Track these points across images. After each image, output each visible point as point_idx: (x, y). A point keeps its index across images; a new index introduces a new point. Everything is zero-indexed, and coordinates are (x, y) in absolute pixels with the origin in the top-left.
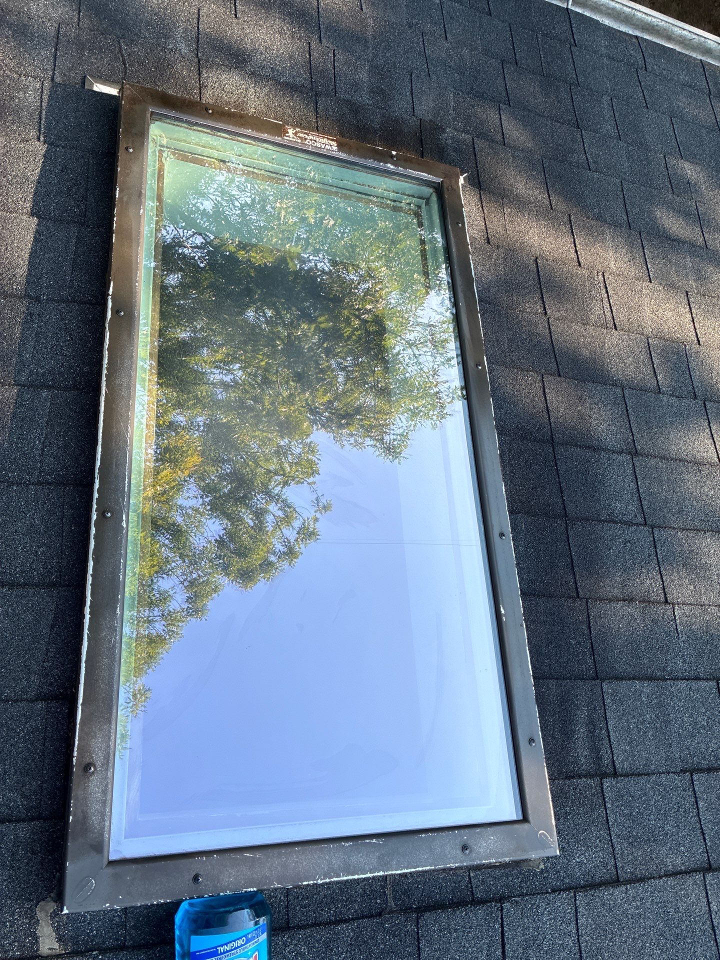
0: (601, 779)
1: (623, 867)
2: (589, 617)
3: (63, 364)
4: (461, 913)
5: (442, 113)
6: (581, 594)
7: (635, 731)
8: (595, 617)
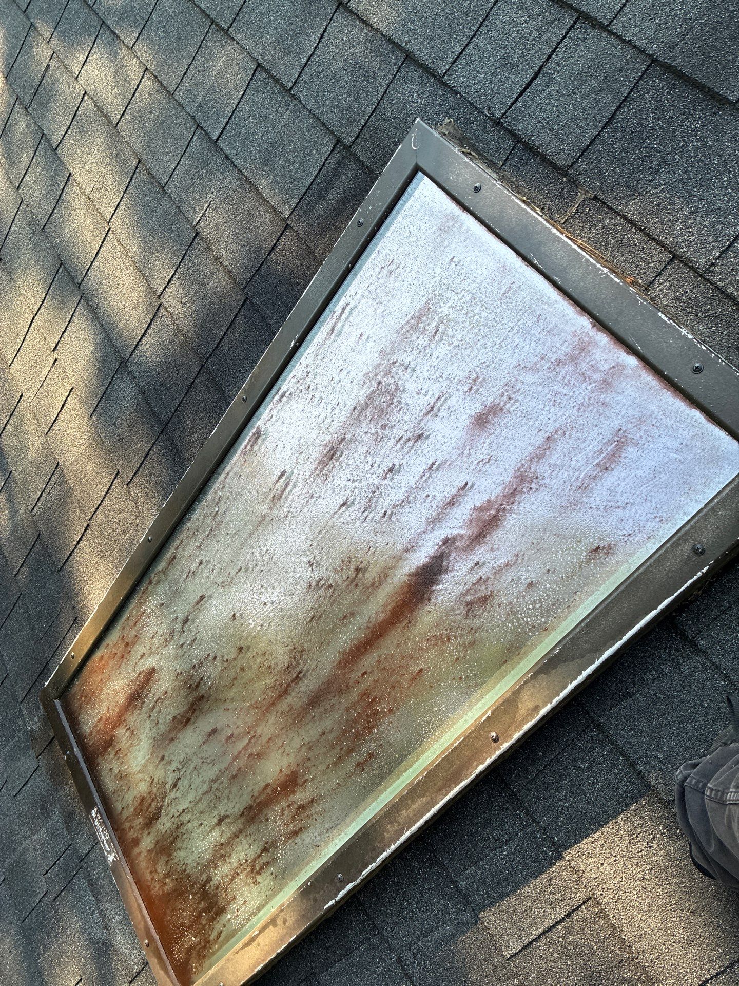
0: (350, 146)
1: (395, 64)
2: (253, 276)
3: (429, 889)
4: (535, 141)
5: (23, 745)
6: (243, 299)
7: (298, 159)
8: (250, 271)
